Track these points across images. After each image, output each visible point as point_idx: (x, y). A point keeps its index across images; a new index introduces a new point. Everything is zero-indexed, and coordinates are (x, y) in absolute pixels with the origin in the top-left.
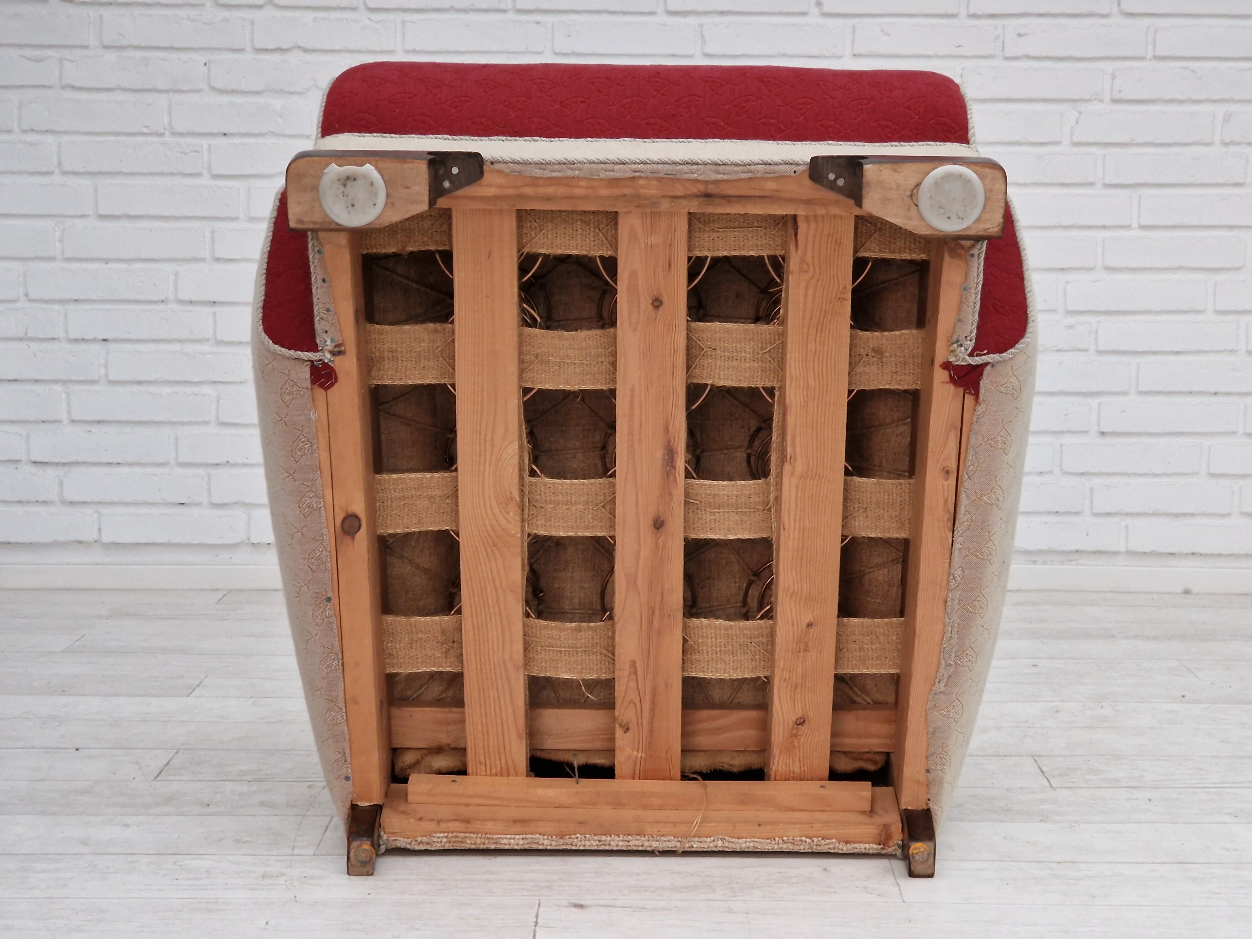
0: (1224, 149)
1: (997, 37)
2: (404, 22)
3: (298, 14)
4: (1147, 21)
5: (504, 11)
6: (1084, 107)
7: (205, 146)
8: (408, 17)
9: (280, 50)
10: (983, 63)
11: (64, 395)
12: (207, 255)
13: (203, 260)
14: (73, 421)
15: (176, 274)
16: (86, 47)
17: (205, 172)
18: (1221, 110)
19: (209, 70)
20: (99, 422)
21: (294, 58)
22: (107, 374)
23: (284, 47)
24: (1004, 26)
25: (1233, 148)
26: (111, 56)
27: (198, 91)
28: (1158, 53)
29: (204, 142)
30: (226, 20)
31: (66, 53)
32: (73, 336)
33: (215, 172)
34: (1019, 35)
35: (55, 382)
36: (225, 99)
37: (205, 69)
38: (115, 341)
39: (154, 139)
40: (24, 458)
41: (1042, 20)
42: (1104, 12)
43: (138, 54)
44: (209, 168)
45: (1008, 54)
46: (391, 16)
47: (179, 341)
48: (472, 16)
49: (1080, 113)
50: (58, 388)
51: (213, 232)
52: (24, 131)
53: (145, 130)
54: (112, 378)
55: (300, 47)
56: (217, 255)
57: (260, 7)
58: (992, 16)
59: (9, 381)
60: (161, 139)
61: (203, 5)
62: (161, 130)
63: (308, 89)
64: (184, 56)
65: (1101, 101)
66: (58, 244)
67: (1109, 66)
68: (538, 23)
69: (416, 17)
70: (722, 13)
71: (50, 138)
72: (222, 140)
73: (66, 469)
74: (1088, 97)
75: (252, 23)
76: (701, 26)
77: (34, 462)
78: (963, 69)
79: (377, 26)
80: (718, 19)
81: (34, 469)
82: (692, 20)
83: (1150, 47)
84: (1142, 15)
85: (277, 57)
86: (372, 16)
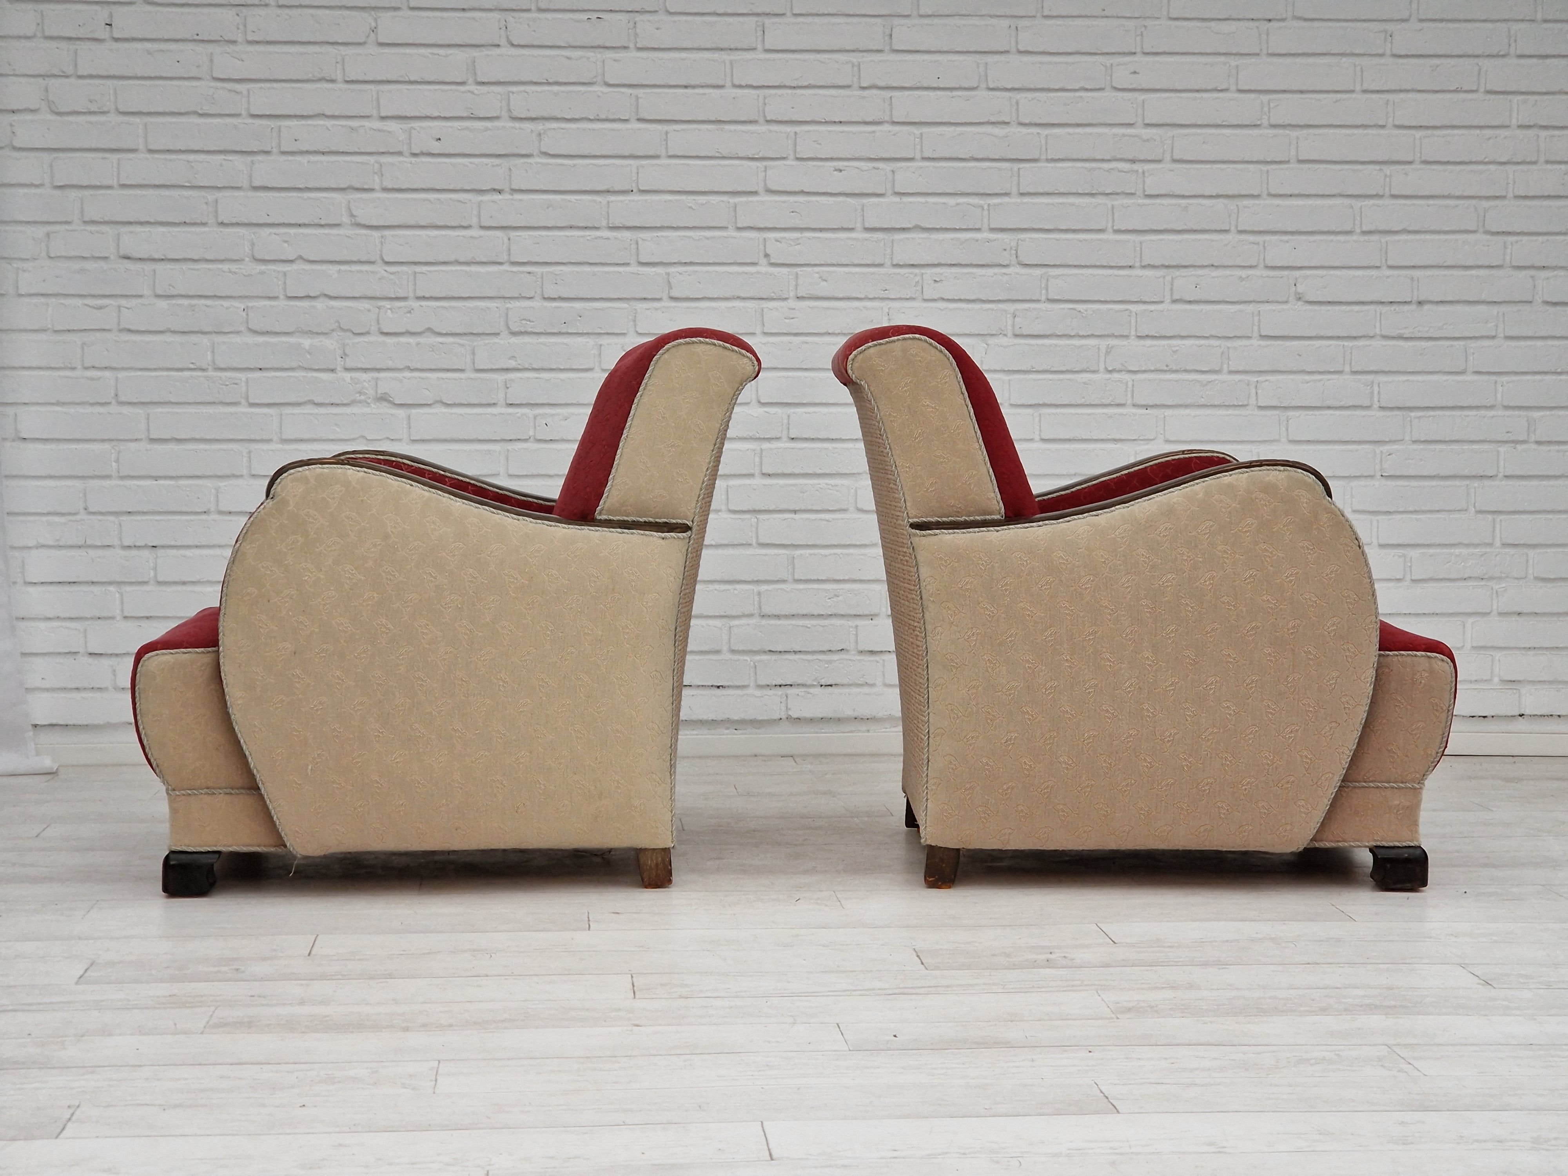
0: (1108, 376)
1: (917, 283)
2: (415, 273)
3: (324, 267)
4: (1038, 272)
5: (501, 263)
6: (991, 341)
7: (244, 379)
8: (419, 269)
9: (308, 297)
10: (906, 305)
11: (117, 595)
12: (245, 472)
13: (241, 476)
14: (125, 617)
15: (217, 490)
16: (141, 296)
17: (243, 401)
18: (1104, 343)
19: (247, 315)
20: (147, 618)
21: (319, 304)
22: (156, 576)
23: (312, 294)
24: (922, 274)
25: (1116, 376)
26: (163, 304)
27: (238, 333)
28: (1051, 297)
29: (242, 376)
30: (262, 273)
31: (123, 302)
32: (126, 544)
33: (251, 401)
34: (935, 282)
35: (110, 583)
36: (261, 339)
37: (244, 314)
38: (163, 547)
39: (199, 373)
40: (82, 650)
41: (954, 270)
42: (1005, 263)
43: (186, 302)
44: (247, 398)
45: (926, 297)
46: (405, 268)
47: (219, 546)
48: (474, 268)
49: (987, 345)
50: (112, 588)
51: (250, 452)
52: (86, 368)
53: (192, 366)
54: (160, 579)
55: (326, 295)
56: (253, 472)
57: (291, 261)
58: (913, 266)
59: (70, 583)
60: (205, 374)
61: (243, 260)
62: (205, 366)
63: (333, 330)
64: (226, 303)
65: (1005, 335)
66: (114, 464)
67: (1011, 307)
68: (529, 273)
69: (425, 269)
70: (685, 264)
71: (107, 374)
72: (257, 375)
73: (119, 659)
74: (994, 332)
75: (285, 275)
76: (668, 274)
77: (90, 654)
78: (889, 309)
79: (392, 277)
80: (682, 269)
81: (90, 660)
82: (660, 270)
83: (1044, 292)
84: (1036, 265)
85: (306, 304)
86: (387, 268)
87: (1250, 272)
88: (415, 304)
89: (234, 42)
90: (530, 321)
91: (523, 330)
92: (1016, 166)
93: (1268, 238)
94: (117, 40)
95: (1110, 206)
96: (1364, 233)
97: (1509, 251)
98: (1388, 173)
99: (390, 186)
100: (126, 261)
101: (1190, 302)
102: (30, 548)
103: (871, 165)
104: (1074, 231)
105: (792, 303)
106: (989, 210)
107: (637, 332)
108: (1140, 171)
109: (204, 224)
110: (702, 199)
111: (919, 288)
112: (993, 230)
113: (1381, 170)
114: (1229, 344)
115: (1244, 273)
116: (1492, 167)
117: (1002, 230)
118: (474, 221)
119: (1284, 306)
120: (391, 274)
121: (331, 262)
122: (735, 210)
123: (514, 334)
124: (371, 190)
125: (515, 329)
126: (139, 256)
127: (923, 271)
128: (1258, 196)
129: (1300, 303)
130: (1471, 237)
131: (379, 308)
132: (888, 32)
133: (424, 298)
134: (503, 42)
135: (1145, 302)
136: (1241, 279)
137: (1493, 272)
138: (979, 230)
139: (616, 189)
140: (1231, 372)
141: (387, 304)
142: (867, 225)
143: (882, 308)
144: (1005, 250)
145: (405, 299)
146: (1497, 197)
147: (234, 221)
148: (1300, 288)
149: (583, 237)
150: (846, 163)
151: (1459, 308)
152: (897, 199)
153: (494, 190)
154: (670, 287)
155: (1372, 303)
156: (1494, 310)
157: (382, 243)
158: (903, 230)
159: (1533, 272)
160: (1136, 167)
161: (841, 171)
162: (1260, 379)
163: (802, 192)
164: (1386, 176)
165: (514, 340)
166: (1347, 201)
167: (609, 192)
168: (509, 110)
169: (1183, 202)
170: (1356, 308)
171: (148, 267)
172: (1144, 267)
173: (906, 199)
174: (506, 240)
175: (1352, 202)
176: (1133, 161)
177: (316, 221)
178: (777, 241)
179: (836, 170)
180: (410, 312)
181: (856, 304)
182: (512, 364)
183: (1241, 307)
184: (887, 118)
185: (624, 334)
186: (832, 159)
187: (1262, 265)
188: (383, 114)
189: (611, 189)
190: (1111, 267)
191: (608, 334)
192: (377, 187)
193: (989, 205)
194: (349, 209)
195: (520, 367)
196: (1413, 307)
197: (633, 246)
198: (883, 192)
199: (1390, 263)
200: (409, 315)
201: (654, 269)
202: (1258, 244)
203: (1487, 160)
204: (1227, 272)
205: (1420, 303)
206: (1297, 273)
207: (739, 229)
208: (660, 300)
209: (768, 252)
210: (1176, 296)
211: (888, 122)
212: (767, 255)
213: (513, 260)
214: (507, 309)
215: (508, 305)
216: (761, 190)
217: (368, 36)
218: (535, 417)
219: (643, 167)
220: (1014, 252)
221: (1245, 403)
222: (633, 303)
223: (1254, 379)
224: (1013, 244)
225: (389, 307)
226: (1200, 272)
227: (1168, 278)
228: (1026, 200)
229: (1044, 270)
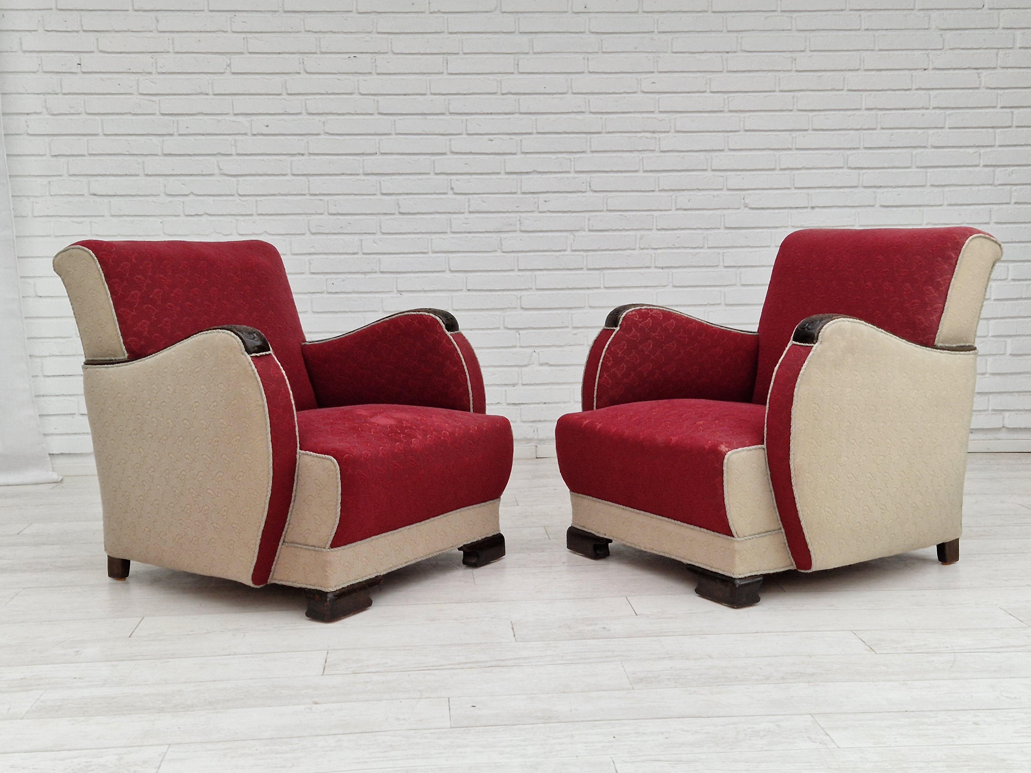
0: (641, 251)
1: (536, 202)
2: (256, 201)
3: (206, 198)
4: (601, 195)
5: (305, 195)
6: (577, 234)
8: (258, 198)
9: (197, 215)
10: (530, 214)
16: (103, 216)
18: (639, 233)
19: (163, 225)
21: (204, 219)
23: (199, 214)
25: (645, 251)
26: (115, 220)
27: (158, 235)
28: (609, 208)
30: (171, 202)
31: (93, 219)
34: (545, 201)
37: (161, 225)
41: (555, 195)
42: (584, 190)
43: (128, 219)
45: (541, 210)
46: (251, 198)
48: (289, 198)
49: (574, 236)
55: (207, 214)
57: (187, 195)
58: (533, 193)
59: (69, 376)
61: (160, 195)
64: (151, 219)
65: (584, 230)
67: (588, 215)
68: (321, 200)
69: (263, 198)
70: (407, 194)
74: (578, 229)
75: (183, 203)
76: (398, 200)
79: (244, 203)
80: (405, 197)
82: (393, 197)
83: (605, 206)
84: (601, 191)
85: (196, 218)
86: (241, 198)
87: (719, 192)
88: (257, 218)
89: (150, 73)
90: (321, 226)
91: (318, 231)
92: (589, 136)
93: (728, 173)
94: (84, 73)
95: (641, 158)
96: (782, 169)
97: (861, 178)
98: (794, 136)
99: (241, 153)
100: (94, 196)
101: (686, 210)
102: (46, 357)
103: (509, 137)
104: (622, 172)
105: (467, 215)
106: (574, 161)
107: (382, 232)
108: (658, 137)
109: (137, 175)
110: (416, 157)
111: (536, 206)
112: (576, 172)
113: (790, 134)
114: (708, 232)
115: (716, 193)
116: (852, 132)
117: (582, 172)
118: (289, 171)
119: (738, 211)
120: (243, 201)
121: (210, 195)
122: (434, 164)
123: (313, 234)
124: (231, 155)
125: (314, 231)
126: (101, 194)
127: (538, 196)
128: (723, 150)
129: (747, 209)
130: (840, 171)
131: (237, 220)
132: (516, 63)
133: (262, 215)
134: (302, 71)
135: (661, 210)
136: (714, 196)
137: (853, 190)
138: (568, 172)
139: (367, 152)
140: (709, 248)
141: (241, 218)
142: (507, 171)
143: (516, 217)
144: (583, 183)
145: (251, 215)
146: (854, 149)
147: (154, 173)
148: (747, 201)
149: (350, 179)
150: (495, 136)
151: (834, 210)
152: (523, 156)
153: (299, 154)
154: (399, 207)
155: (786, 208)
156: (853, 210)
157: (237, 184)
158: (527, 173)
159: (874, 190)
160: (655, 135)
161: (492, 140)
162: (724, 251)
163: (471, 153)
164: (793, 137)
165: (313, 237)
166: (772, 152)
167: (363, 154)
168: (306, 109)
169: (682, 154)
170: (777, 211)
171: (106, 199)
172: (660, 191)
173: (528, 156)
174: (307, 182)
175: (775, 152)
176: (654, 132)
177: (200, 173)
178: (457, 180)
179: (489, 140)
180: (254, 222)
181: (502, 215)
182: (313, 250)
183: (715, 211)
184: (517, 111)
185: (374, 233)
186: (487, 134)
187: (725, 189)
188: (235, 112)
189: (365, 153)
190: (642, 191)
191: (366, 233)
192: (234, 153)
193: (574, 158)
194: (219, 166)
195: (317, 252)
196: (809, 210)
197: (378, 184)
198: (515, 152)
199: (796, 186)
200: (254, 224)
201: (391, 197)
202: (723, 177)
203: (848, 128)
204: (706, 193)
205: (813, 208)
206: (744, 192)
207: (436, 174)
208: (394, 214)
209: (453, 186)
210: (678, 207)
211: (517, 113)
212: (452, 189)
213: (311, 192)
214: (309, 220)
215: (309, 218)
216: (448, 152)
217: (226, 69)
218: (327, 280)
219: (381, 139)
220: (588, 184)
221: (717, 264)
222: (379, 216)
223: (721, 251)
224: (588, 180)
225: (243, 219)
226: (691, 193)
227: (674, 197)
228: (595, 154)
229: (605, 194)
